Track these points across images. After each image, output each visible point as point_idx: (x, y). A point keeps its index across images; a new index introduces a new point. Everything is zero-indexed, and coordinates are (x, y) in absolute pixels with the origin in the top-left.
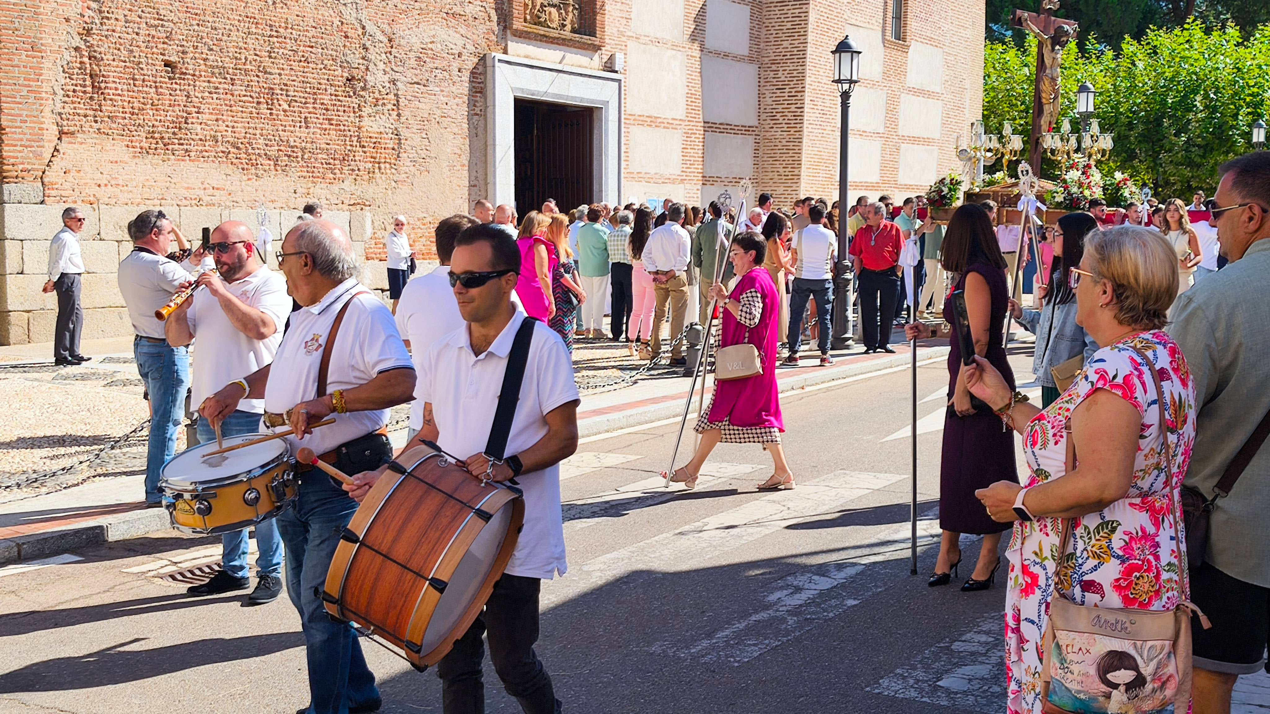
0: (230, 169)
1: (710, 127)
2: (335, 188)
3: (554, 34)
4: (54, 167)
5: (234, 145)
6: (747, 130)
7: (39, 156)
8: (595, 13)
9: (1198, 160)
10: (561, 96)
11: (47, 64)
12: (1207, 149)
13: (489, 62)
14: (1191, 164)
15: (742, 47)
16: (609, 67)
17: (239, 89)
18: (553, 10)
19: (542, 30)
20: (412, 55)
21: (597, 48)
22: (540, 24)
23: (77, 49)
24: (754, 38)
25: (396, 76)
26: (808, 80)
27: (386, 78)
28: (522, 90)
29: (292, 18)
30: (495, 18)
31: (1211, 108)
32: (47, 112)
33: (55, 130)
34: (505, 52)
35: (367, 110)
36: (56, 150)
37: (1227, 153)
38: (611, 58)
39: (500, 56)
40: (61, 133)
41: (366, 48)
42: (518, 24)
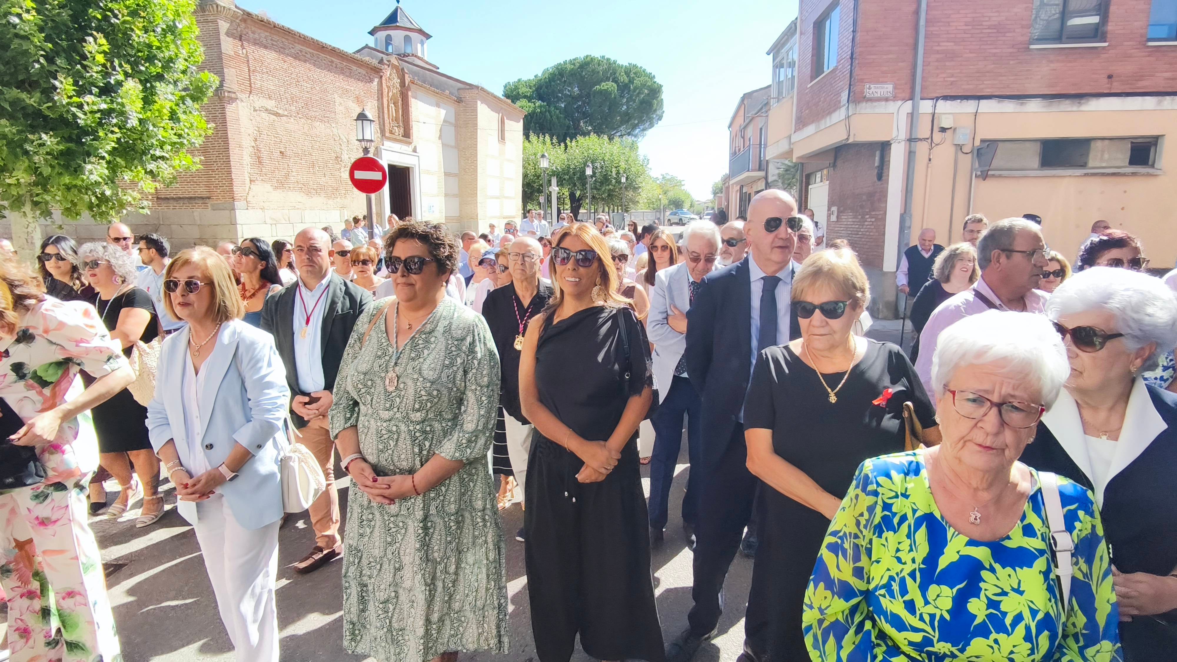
0: (302, 194)
1: (446, 174)
2: (335, 201)
3: (398, 138)
4: (250, 195)
5: (303, 184)
6: (455, 175)
7: (245, 190)
8: (410, 130)
9: (599, 187)
10: (400, 163)
11: (245, 153)
12: (602, 183)
13: (379, 149)
14: (596, 188)
15: (453, 143)
16: (415, 151)
17: (303, 162)
18: (396, 128)
19: (394, 136)
20: (355, 147)
21: (410, 143)
22: (392, 133)
23: (253, 147)
24: (456, 139)
25: (351, 156)
26: (478, 156)
27: (347, 156)
28: (390, 161)
29: (318, 133)
30: (379, 132)
31: (602, 167)
32: (246, 173)
33: (248, 179)
34: (383, 145)
35: (342, 170)
36: (250, 188)
37: (608, 185)
38: (415, 147)
39: (382, 147)
40: (251, 181)
41: (341, 145)
42: (387, 134)
